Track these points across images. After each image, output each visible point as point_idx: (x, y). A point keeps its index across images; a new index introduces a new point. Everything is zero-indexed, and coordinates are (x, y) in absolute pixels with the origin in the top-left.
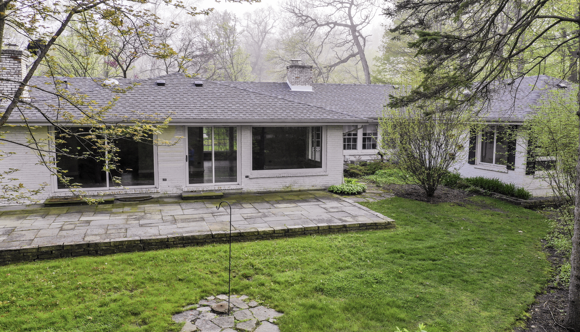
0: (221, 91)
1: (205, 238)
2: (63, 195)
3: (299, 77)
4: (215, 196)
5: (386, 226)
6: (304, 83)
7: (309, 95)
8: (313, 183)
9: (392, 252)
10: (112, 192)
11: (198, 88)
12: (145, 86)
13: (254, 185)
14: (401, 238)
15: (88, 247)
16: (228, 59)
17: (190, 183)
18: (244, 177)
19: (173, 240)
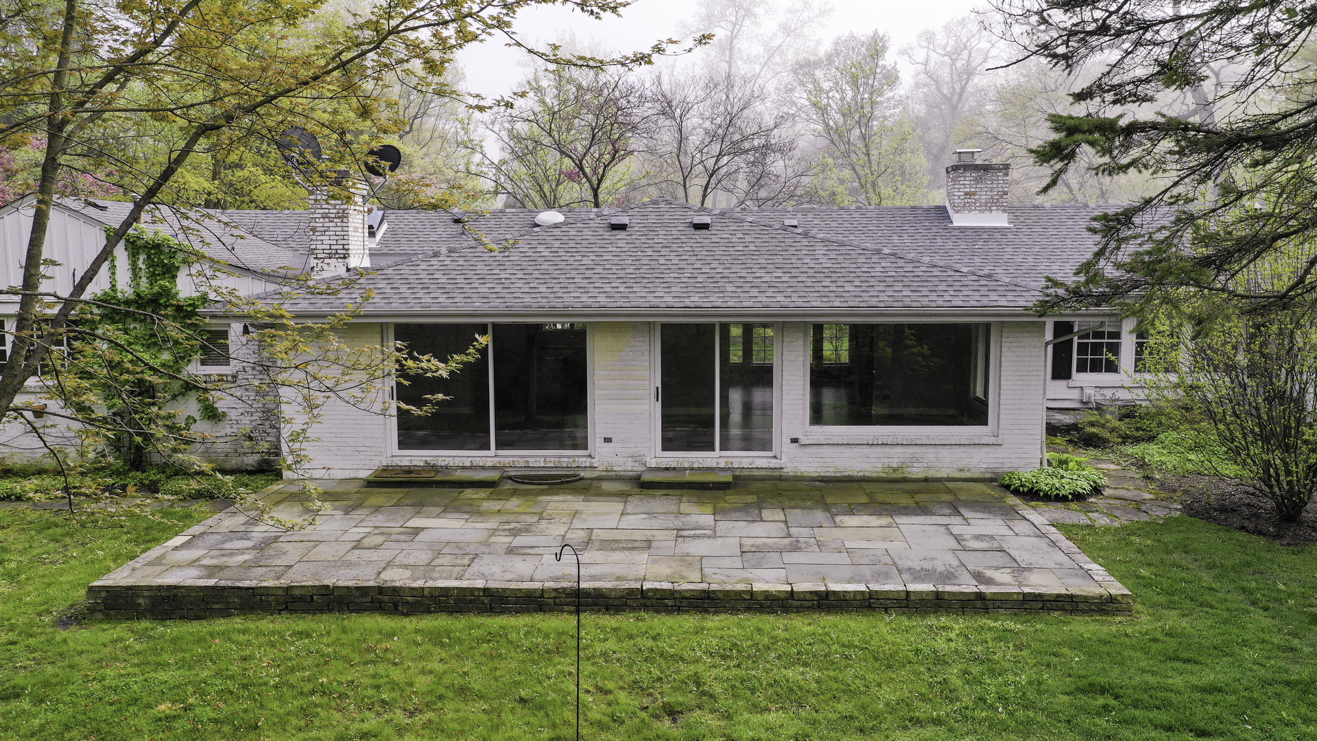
0: (748, 238)
1: (624, 597)
2: (405, 462)
3: (974, 194)
4: (713, 483)
5: (1105, 606)
6: (986, 206)
7: (998, 236)
8: (963, 463)
9: (1083, 691)
10: (500, 463)
11: (698, 232)
12: (586, 232)
13: (811, 460)
14: (1133, 647)
15: (381, 594)
16: (860, 145)
17: (664, 449)
18: (786, 440)
19: (554, 594)
